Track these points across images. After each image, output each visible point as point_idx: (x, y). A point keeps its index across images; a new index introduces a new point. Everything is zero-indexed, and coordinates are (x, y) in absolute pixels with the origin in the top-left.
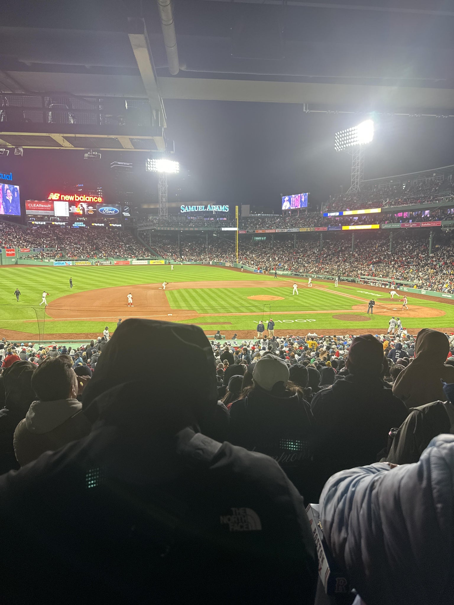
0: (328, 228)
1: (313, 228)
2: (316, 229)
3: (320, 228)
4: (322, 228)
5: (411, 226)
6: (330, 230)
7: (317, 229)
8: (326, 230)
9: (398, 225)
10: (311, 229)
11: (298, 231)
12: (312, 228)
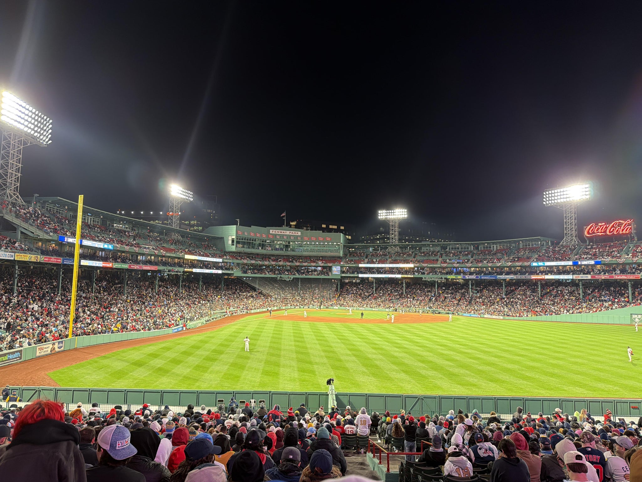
0: (63, 261)
1: (41, 257)
2: (45, 259)
3: (51, 258)
4: (55, 259)
5: (136, 268)
6: (65, 263)
7: (47, 259)
8: (60, 262)
9: (126, 266)
10: (37, 257)
11: (13, 259)
12: (39, 256)
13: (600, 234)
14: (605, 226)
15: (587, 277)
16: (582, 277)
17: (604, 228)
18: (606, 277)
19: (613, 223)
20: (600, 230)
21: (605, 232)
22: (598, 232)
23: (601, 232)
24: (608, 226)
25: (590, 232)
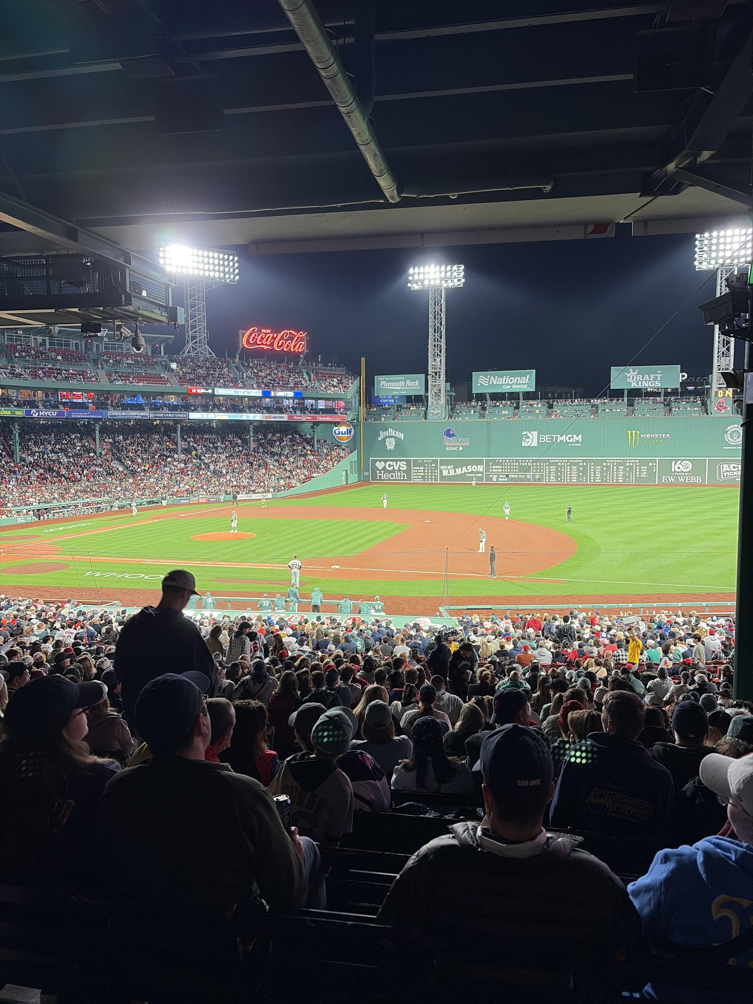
13: (265, 347)
14: (271, 335)
15: (282, 417)
16: (275, 418)
17: (271, 337)
18: (308, 418)
19: (282, 334)
20: (264, 341)
21: (272, 344)
22: (262, 344)
23: (266, 345)
24: (275, 336)
25: (251, 341)
